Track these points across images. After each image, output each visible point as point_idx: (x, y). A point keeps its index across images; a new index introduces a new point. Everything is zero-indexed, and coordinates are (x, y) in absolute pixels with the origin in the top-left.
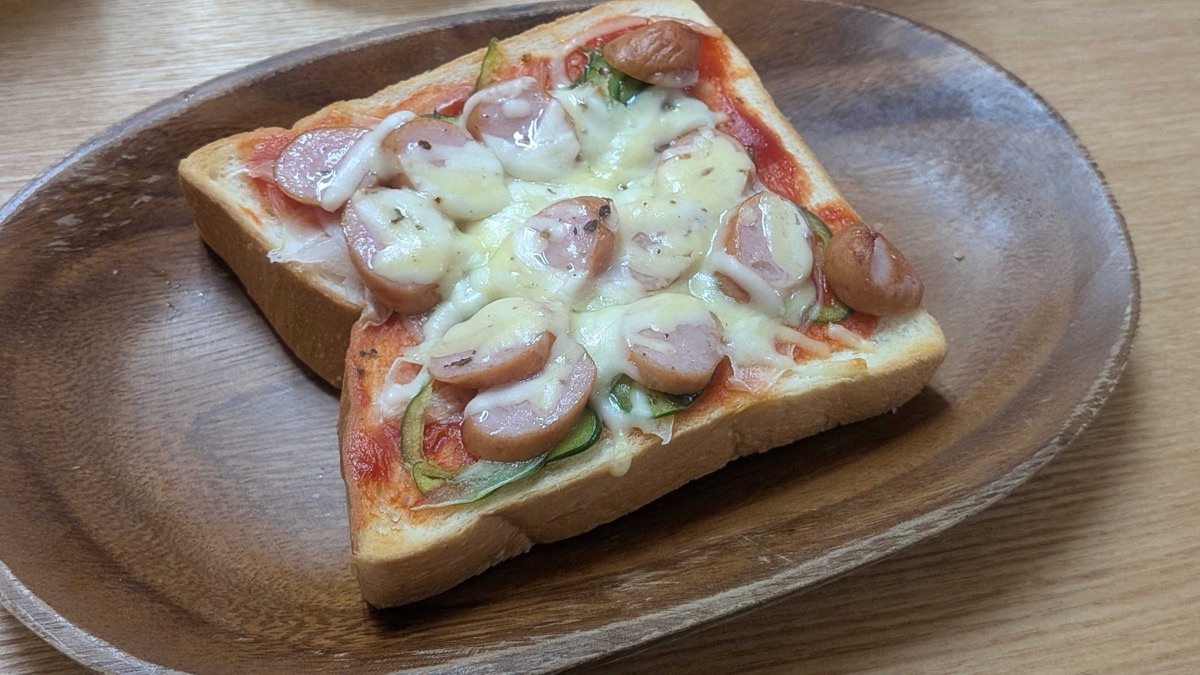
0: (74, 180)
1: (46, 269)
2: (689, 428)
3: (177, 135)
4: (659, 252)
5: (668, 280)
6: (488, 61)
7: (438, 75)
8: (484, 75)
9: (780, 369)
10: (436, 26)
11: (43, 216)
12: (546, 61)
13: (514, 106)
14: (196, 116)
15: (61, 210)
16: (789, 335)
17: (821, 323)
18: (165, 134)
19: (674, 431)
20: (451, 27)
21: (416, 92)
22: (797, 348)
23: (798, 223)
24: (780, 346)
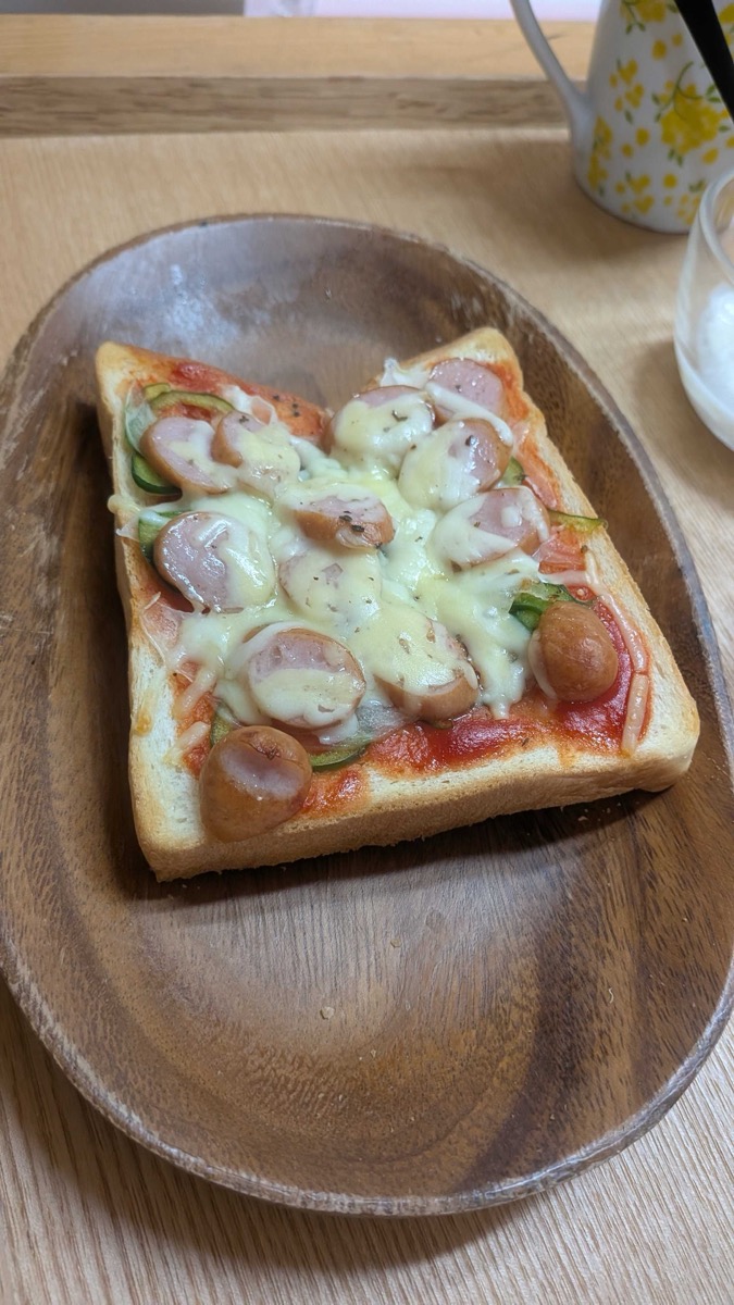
0: (508, 307)
1: (437, 295)
2: (126, 554)
3: (552, 368)
4: (316, 579)
5: (285, 584)
6: (583, 520)
7: (569, 484)
8: (566, 517)
9: (165, 653)
10: (678, 553)
11: (478, 290)
12: (582, 568)
13: (512, 516)
14: (570, 378)
15: (484, 300)
16: (204, 680)
17: (214, 719)
18: (553, 361)
19: (126, 540)
20: (679, 565)
21: (552, 468)
22: (189, 684)
23: (321, 709)
24: (194, 665)
